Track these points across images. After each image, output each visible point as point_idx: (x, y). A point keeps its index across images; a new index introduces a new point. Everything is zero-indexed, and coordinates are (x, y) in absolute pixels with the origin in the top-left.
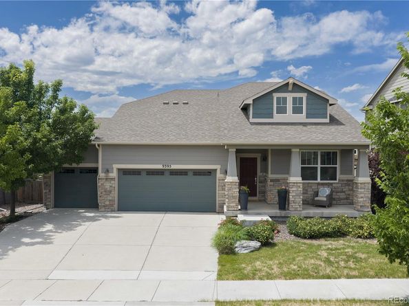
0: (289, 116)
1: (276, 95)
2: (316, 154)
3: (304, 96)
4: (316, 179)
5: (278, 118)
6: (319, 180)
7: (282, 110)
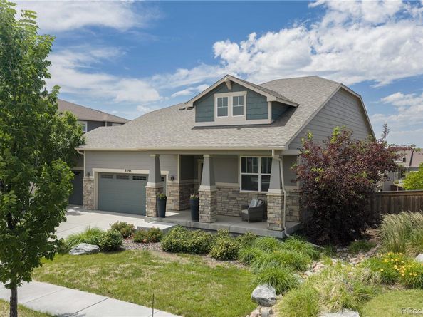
0: (231, 118)
1: (217, 96)
2: (256, 160)
3: (244, 94)
4: (257, 190)
5: (219, 120)
6: (260, 191)
7: (223, 112)
